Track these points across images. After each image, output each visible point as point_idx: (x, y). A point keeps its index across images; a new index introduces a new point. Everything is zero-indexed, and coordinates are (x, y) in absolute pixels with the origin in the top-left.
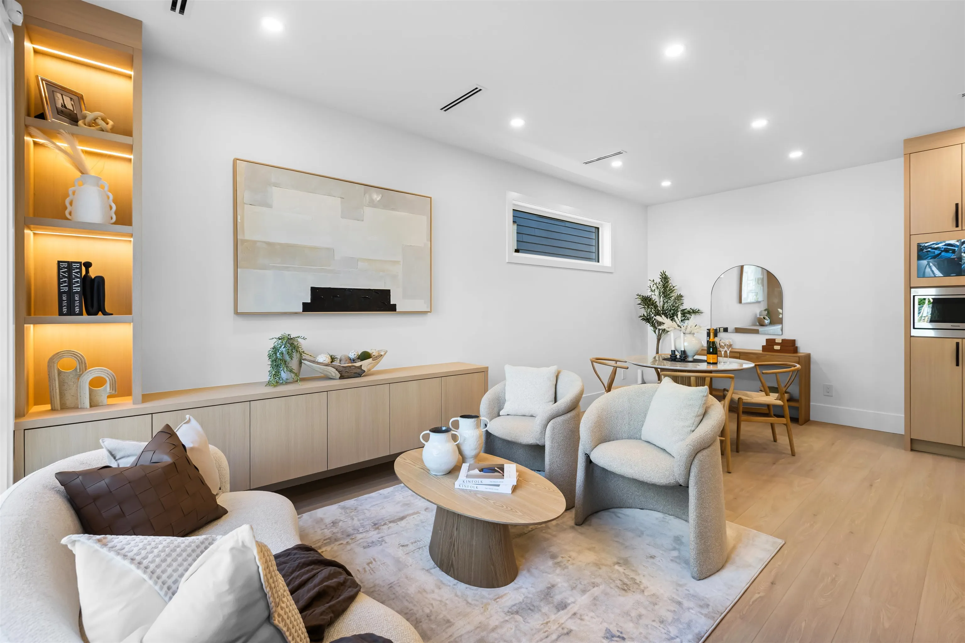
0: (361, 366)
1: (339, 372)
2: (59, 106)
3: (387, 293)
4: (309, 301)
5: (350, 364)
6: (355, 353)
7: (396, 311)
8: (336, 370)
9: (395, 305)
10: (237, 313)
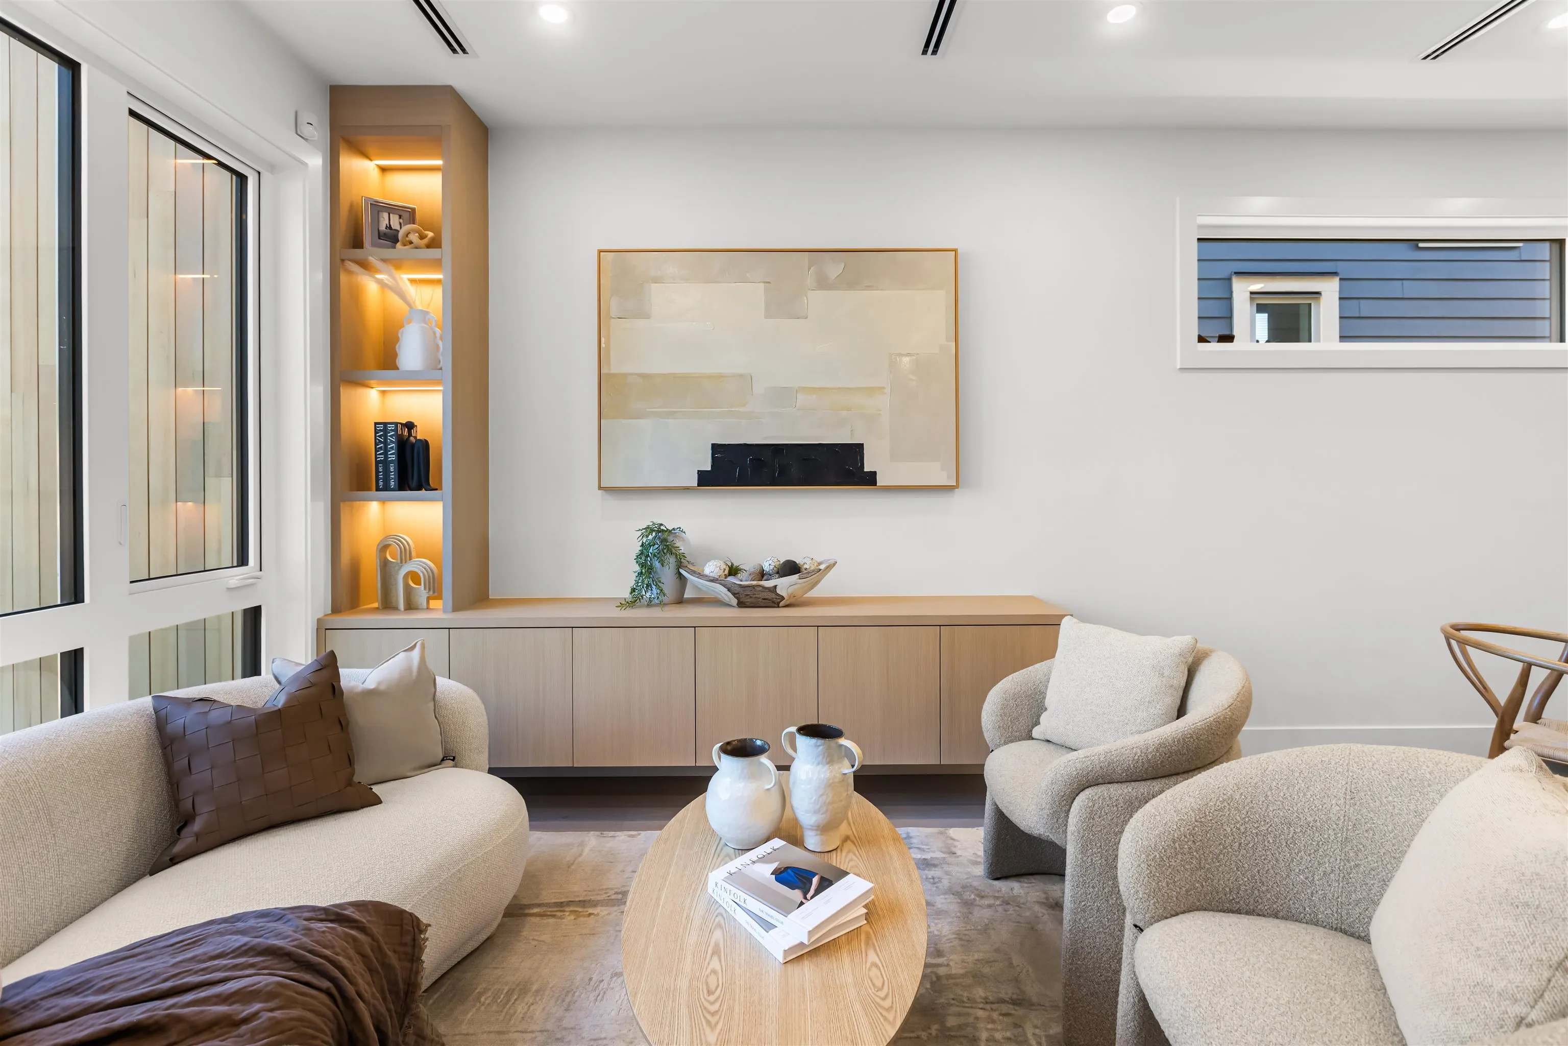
0: (775, 587)
1: (734, 594)
2: (383, 228)
3: (857, 450)
4: (709, 469)
5: (754, 583)
6: (770, 562)
7: (876, 485)
8: (729, 590)
9: (874, 474)
10: (600, 488)
